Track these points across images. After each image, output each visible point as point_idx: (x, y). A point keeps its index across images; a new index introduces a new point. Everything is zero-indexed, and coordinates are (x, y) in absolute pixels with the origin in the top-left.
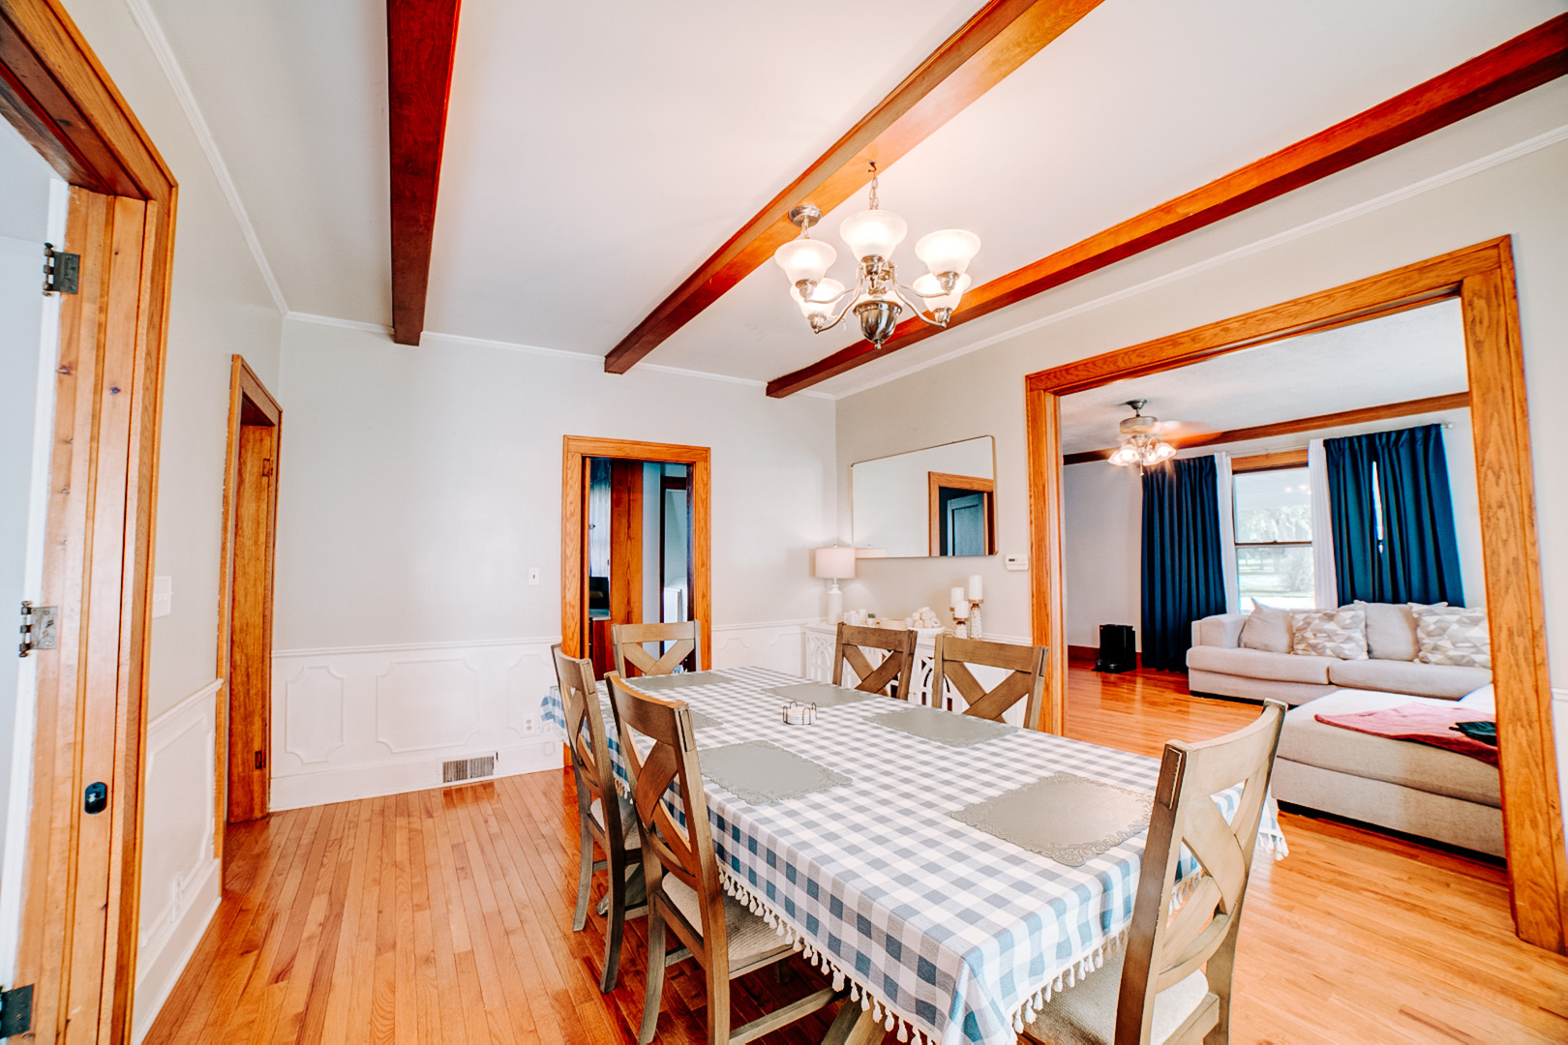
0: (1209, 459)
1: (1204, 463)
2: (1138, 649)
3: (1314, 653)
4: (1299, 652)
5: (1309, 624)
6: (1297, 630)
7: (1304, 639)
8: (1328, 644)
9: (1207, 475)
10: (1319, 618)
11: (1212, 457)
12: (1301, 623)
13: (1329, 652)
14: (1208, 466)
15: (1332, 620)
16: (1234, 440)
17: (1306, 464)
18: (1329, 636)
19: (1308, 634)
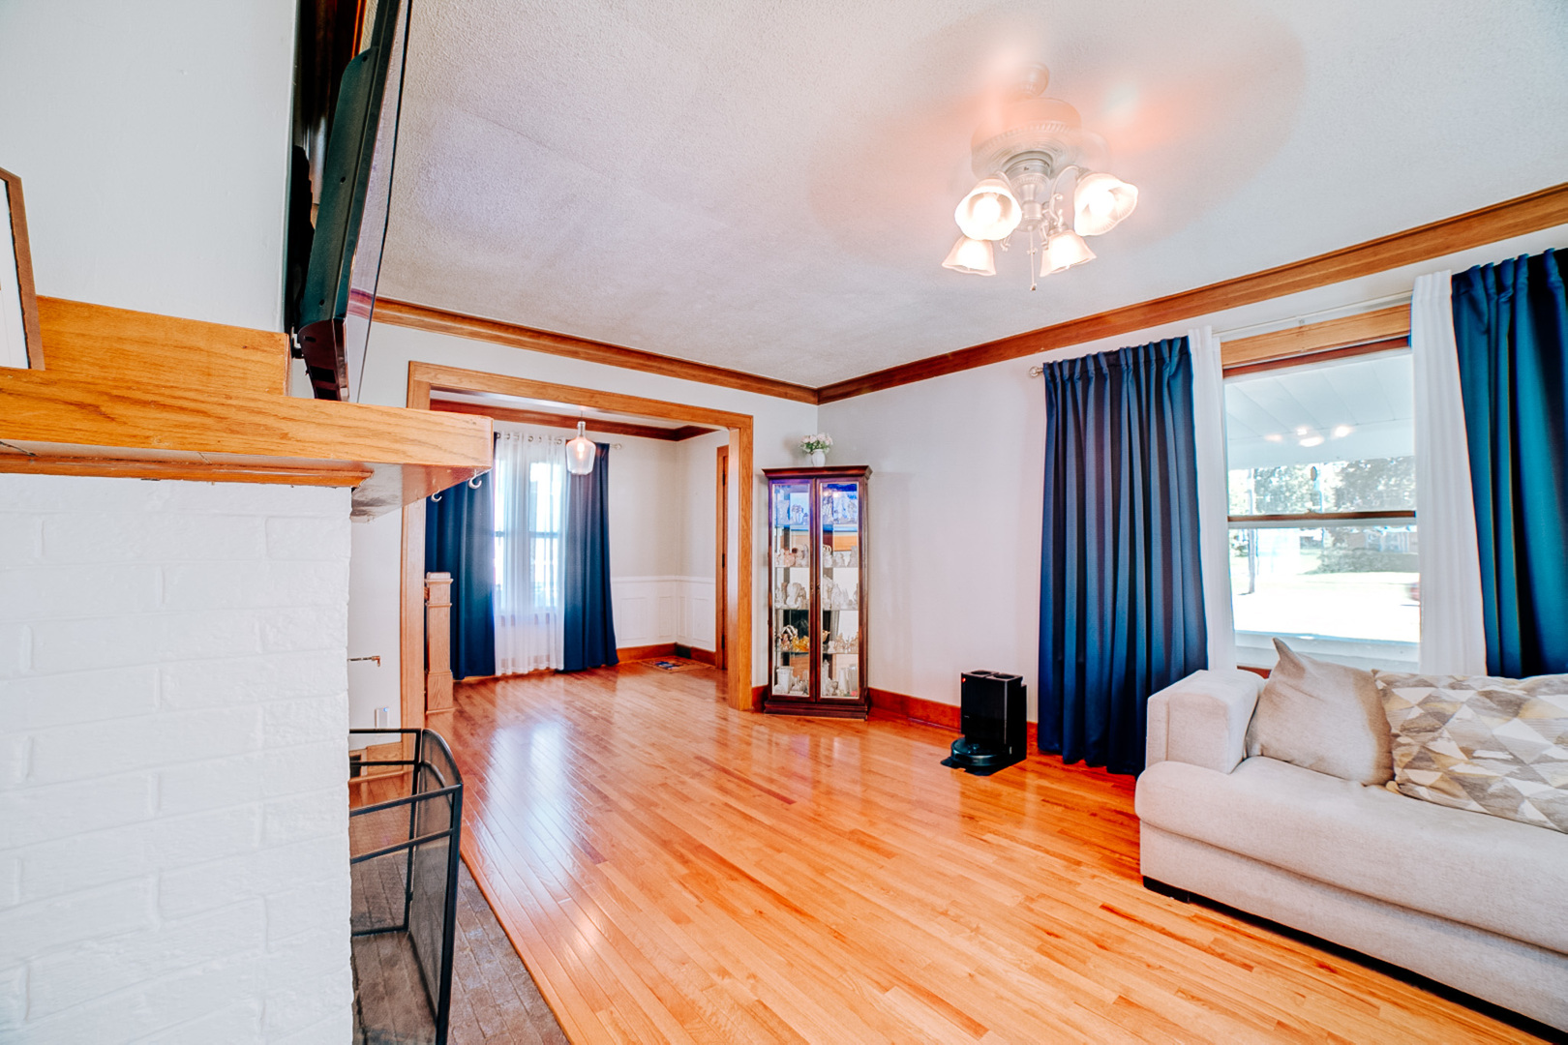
0: (1177, 346)
1: (1166, 354)
2: (1032, 716)
3: (1474, 805)
4: (1423, 792)
5: (1443, 718)
6: (1404, 729)
7: (1425, 758)
8: (1526, 788)
9: (1174, 376)
10: (1470, 703)
11: (1185, 340)
12: (1417, 712)
13: (1529, 811)
14: (1175, 359)
15: (1516, 714)
16: (1227, 304)
17: (1404, 341)
18: (1516, 760)
19: (1444, 745)
